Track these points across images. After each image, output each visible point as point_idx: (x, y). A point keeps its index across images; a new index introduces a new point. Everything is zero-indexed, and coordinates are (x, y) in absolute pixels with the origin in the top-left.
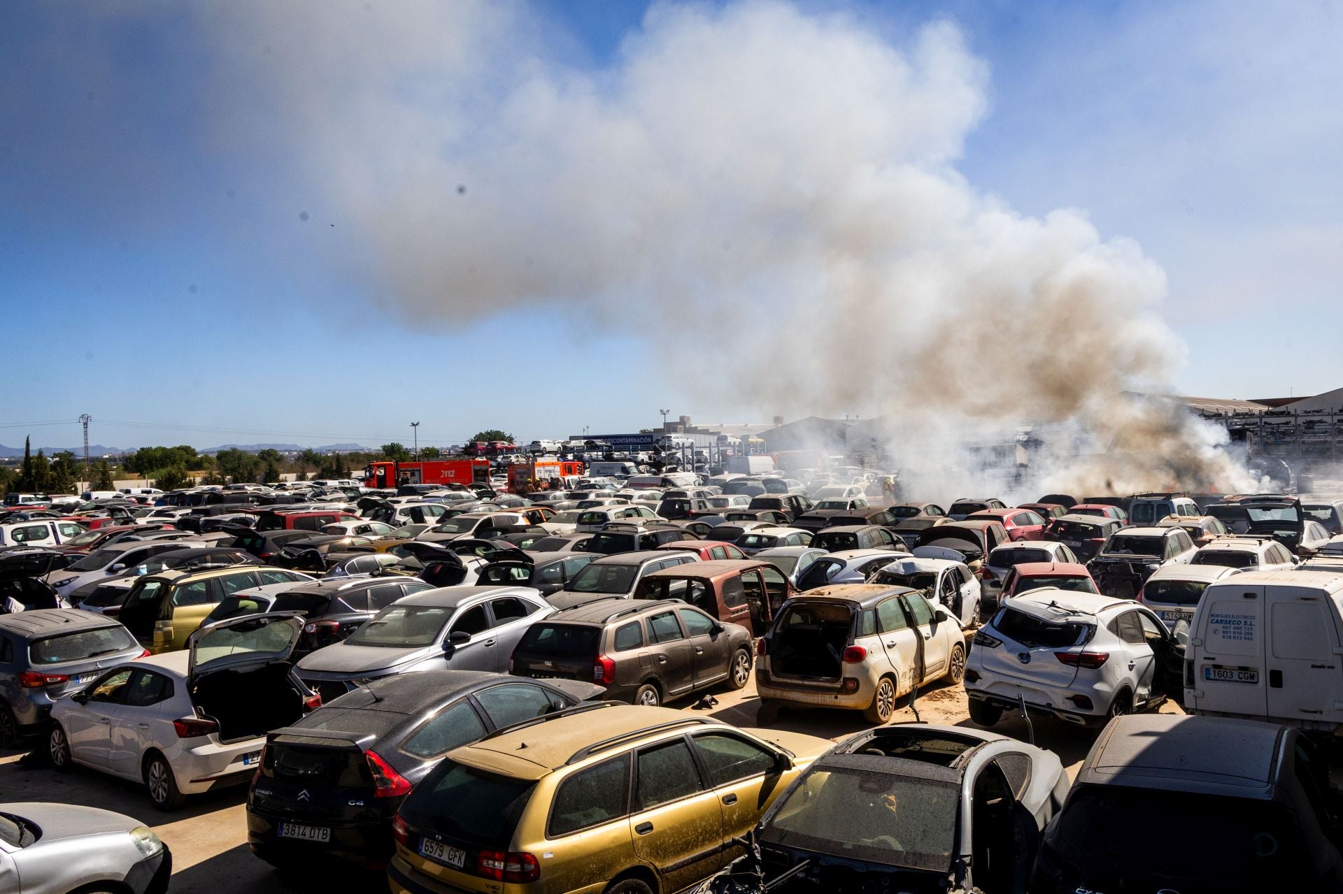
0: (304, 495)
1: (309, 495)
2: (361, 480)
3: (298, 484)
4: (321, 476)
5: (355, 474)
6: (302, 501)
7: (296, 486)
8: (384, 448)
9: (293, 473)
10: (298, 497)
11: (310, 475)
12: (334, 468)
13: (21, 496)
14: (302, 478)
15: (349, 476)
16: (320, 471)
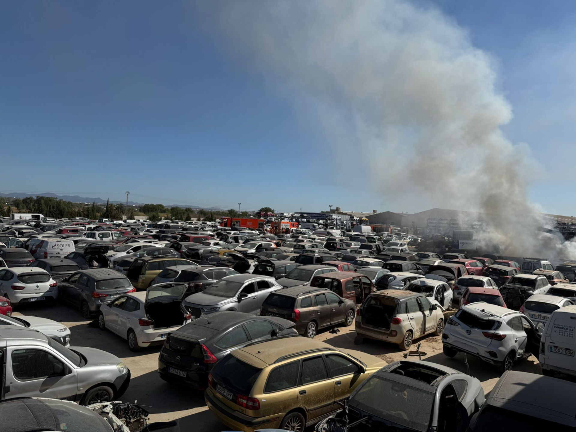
0: (198, 227)
1: (200, 228)
2: (219, 223)
3: (197, 223)
4: (205, 220)
5: (218, 220)
6: (197, 230)
7: (196, 223)
8: (229, 211)
9: (196, 218)
10: (196, 228)
11: (202, 219)
12: (210, 217)
13: (104, 219)
14: (199, 220)
15: (215, 221)
16: (205, 218)
